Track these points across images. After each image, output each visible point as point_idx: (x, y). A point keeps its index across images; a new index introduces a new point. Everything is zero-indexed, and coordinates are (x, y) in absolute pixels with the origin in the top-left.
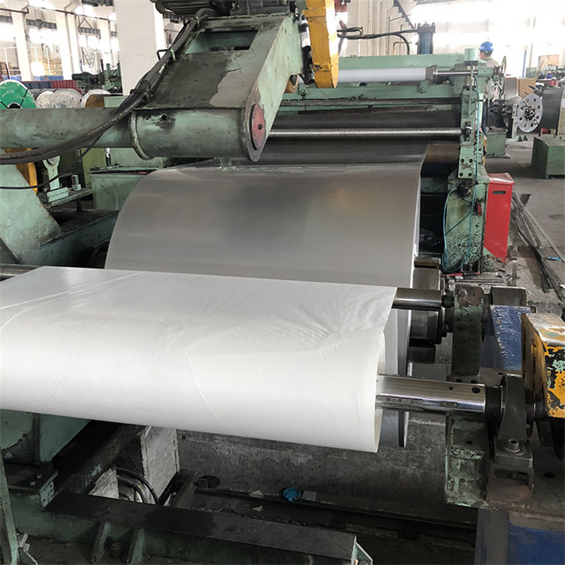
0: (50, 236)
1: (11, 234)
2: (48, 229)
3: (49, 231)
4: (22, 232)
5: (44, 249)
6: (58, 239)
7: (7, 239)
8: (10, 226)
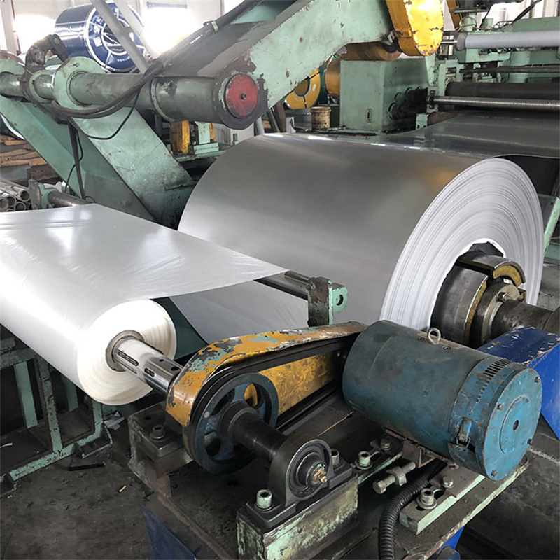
0: (177, 183)
1: (134, 177)
2: (176, 177)
3: (177, 179)
4: (145, 176)
5: (169, 192)
6: (186, 186)
7: (129, 180)
8: (133, 170)
